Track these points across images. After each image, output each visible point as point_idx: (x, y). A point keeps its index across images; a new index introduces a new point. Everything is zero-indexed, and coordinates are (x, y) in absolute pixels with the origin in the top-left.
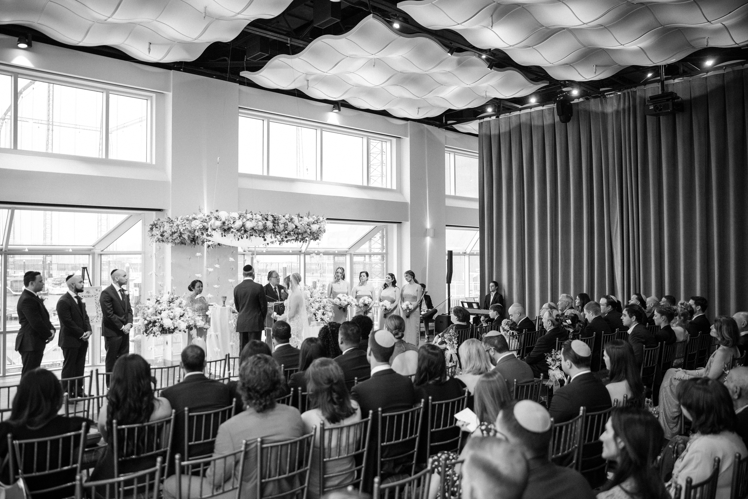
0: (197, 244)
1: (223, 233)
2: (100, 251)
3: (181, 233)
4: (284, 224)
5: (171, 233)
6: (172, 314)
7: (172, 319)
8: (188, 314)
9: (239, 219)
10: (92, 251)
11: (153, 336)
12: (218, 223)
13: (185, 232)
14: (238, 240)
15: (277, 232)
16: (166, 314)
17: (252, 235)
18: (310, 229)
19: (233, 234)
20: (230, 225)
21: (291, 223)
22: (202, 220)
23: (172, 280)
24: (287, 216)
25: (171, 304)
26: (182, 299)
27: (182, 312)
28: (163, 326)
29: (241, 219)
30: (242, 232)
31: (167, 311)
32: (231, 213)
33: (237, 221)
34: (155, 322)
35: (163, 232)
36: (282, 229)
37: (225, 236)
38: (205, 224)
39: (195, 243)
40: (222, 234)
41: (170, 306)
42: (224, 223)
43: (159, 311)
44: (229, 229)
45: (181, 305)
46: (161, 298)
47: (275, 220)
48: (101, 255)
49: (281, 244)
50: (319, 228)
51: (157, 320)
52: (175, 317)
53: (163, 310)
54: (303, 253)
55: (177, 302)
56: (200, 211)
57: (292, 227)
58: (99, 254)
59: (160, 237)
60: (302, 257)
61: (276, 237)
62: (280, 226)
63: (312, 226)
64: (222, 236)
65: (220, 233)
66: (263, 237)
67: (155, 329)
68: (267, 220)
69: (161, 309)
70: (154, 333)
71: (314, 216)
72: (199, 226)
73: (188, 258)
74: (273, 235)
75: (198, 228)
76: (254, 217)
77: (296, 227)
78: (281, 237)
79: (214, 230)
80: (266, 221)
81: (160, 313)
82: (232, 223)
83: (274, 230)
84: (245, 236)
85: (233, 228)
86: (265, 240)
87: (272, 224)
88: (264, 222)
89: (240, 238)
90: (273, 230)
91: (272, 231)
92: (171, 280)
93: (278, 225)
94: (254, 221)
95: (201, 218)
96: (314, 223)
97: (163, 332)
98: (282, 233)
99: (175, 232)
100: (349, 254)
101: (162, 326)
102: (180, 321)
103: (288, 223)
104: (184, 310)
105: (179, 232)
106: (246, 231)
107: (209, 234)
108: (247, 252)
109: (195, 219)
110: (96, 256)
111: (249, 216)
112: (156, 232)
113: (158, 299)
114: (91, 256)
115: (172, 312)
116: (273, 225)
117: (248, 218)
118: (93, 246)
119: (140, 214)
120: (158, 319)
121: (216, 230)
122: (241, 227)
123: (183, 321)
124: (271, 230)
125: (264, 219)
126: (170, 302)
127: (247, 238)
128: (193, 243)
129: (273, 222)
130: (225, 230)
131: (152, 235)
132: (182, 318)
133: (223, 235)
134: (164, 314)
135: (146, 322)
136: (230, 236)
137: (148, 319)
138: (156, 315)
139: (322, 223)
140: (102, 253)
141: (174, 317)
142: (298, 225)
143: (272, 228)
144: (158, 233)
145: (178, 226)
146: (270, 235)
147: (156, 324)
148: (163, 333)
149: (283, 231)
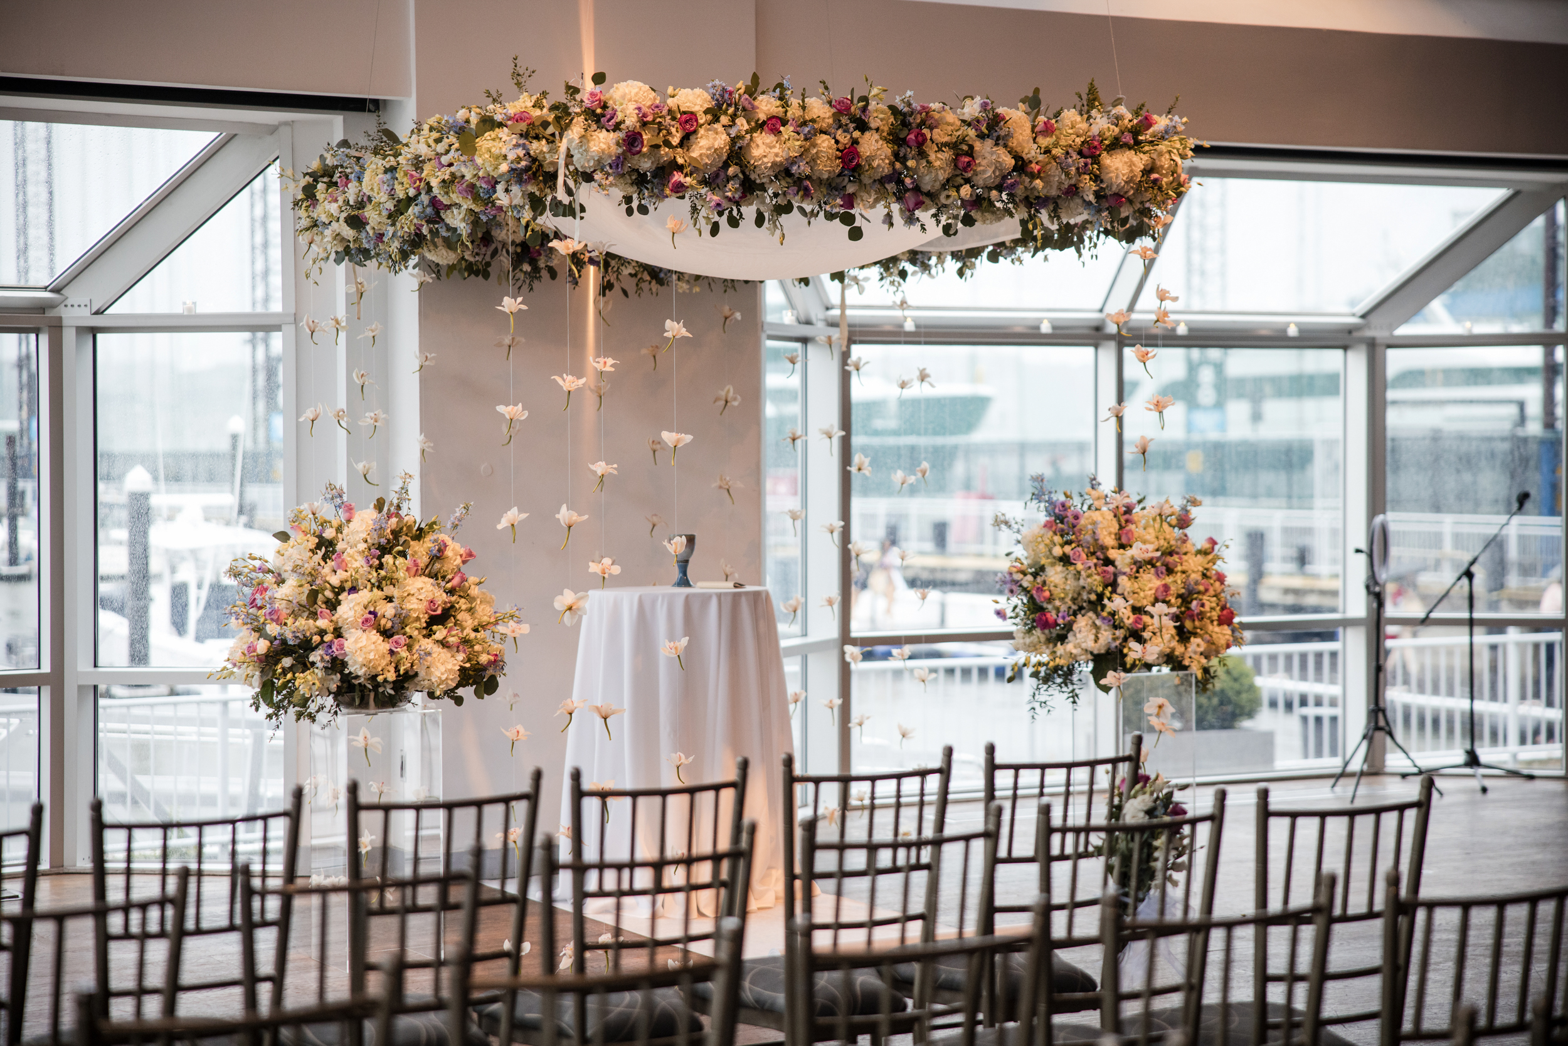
0: (545, 274)
1: (632, 191)
2: (86, 312)
3: (434, 202)
4: (954, 146)
5: (390, 205)
6: (389, 610)
7: (386, 634)
8: (470, 610)
9: (716, 119)
10: (51, 314)
11: (299, 716)
12: (604, 142)
13: (455, 197)
14: (715, 230)
15: (917, 189)
16: (359, 609)
17: (787, 209)
18: (1097, 179)
19: (686, 204)
20: (664, 150)
21: (989, 142)
22: (523, 126)
23: (423, 451)
24: (972, 109)
25: (388, 559)
26: (443, 537)
27: (441, 597)
28: (344, 664)
29: (724, 120)
30: (732, 189)
31: (364, 596)
32: (670, 90)
33: (702, 131)
34: (307, 646)
35: (361, 205)
36: (942, 176)
37: (643, 210)
38: (538, 147)
39: (536, 269)
40: (628, 200)
41: (381, 566)
42: (632, 140)
43: (329, 594)
44: (664, 171)
45: (437, 566)
46: (339, 530)
47: (905, 124)
48: (94, 331)
49: (968, 272)
50: (1147, 171)
51: (316, 639)
52: (404, 625)
53: (348, 585)
54: (1110, 337)
55: (421, 550)
56: (518, 84)
57: (998, 165)
58: (81, 330)
59: (348, 233)
60: (1108, 355)
61: (911, 220)
62: (932, 157)
63: (1107, 160)
64: (630, 212)
65: (618, 193)
66: (848, 219)
67: (305, 682)
68: (863, 126)
69: (335, 580)
70: (304, 702)
71: (1122, 110)
72: (511, 156)
73: (500, 345)
74: (895, 207)
75: (504, 167)
76: (794, 111)
77: (1021, 165)
78: (944, 219)
79: (588, 177)
80: (857, 134)
81: (333, 605)
82: (675, 141)
83: (900, 182)
84: (749, 211)
85: (680, 168)
86: (856, 234)
87: (887, 150)
88: (843, 138)
89: (723, 221)
90: (895, 178)
91: (891, 187)
92: (418, 454)
93: (922, 154)
94: (787, 131)
95: (519, 118)
96: (1116, 145)
97: (346, 698)
98: (943, 199)
99: (410, 201)
100: (1362, 340)
101: (337, 665)
102: (427, 644)
103: (978, 145)
104: (451, 592)
105: (424, 198)
106: (750, 187)
107: (565, 199)
108: (819, 331)
109: (489, 123)
110: (69, 337)
111: (767, 105)
112: (329, 207)
113: (329, 534)
114: (44, 339)
115: (389, 599)
116: (896, 155)
117: (762, 117)
118: (57, 290)
119: (273, 130)
120: (322, 633)
121: (598, 176)
122: (726, 165)
123: (443, 644)
124: (882, 181)
125: (844, 120)
126: (384, 550)
127: (760, 221)
128: (527, 267)
129: (896, 139)
130: (640, 181)
131: (315, 224)
132: (440, 633)
133: (635, 204)
134: (350, 608)
135: (262, 646)
136: (674, 209)
137: (273, 629)
138: (314, 615)
139: (1163, 147)
140: (98, 321)
141: (402, 620)
142: (1031, 151)
143: (887, 171)
144: (333, 208)
145: (418, 163)
146: (880, 210)
147: (314, 657)
148: (350, 704)
149: (948, 184)
